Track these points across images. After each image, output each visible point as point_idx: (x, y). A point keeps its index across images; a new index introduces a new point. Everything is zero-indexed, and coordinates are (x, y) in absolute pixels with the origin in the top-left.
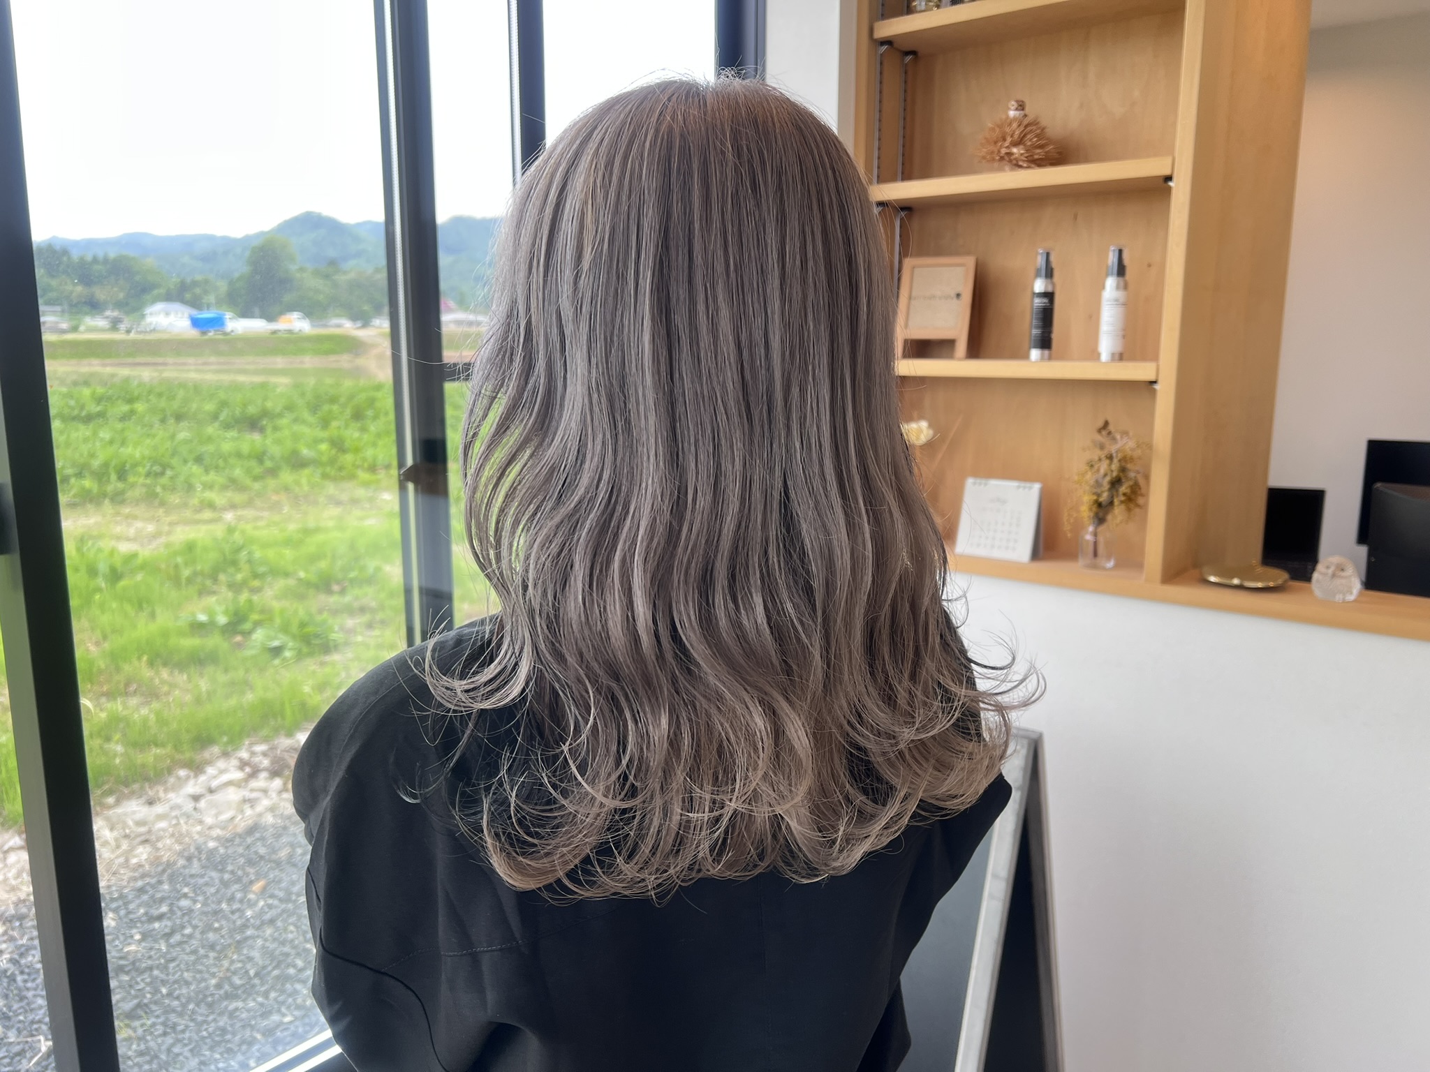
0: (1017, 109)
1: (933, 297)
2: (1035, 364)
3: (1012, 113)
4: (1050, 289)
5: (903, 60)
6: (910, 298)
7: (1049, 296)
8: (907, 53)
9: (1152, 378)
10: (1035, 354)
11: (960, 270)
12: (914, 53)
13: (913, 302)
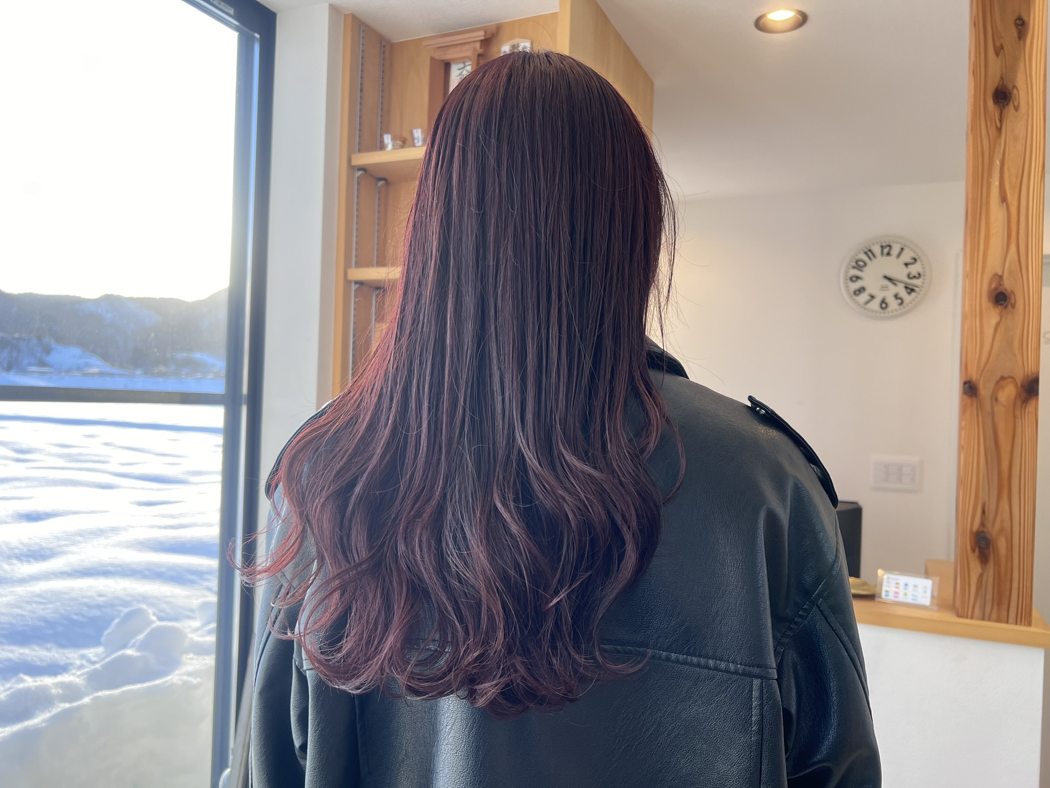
5: (377, 185)
8: (380, 179)
12: (385, 179)
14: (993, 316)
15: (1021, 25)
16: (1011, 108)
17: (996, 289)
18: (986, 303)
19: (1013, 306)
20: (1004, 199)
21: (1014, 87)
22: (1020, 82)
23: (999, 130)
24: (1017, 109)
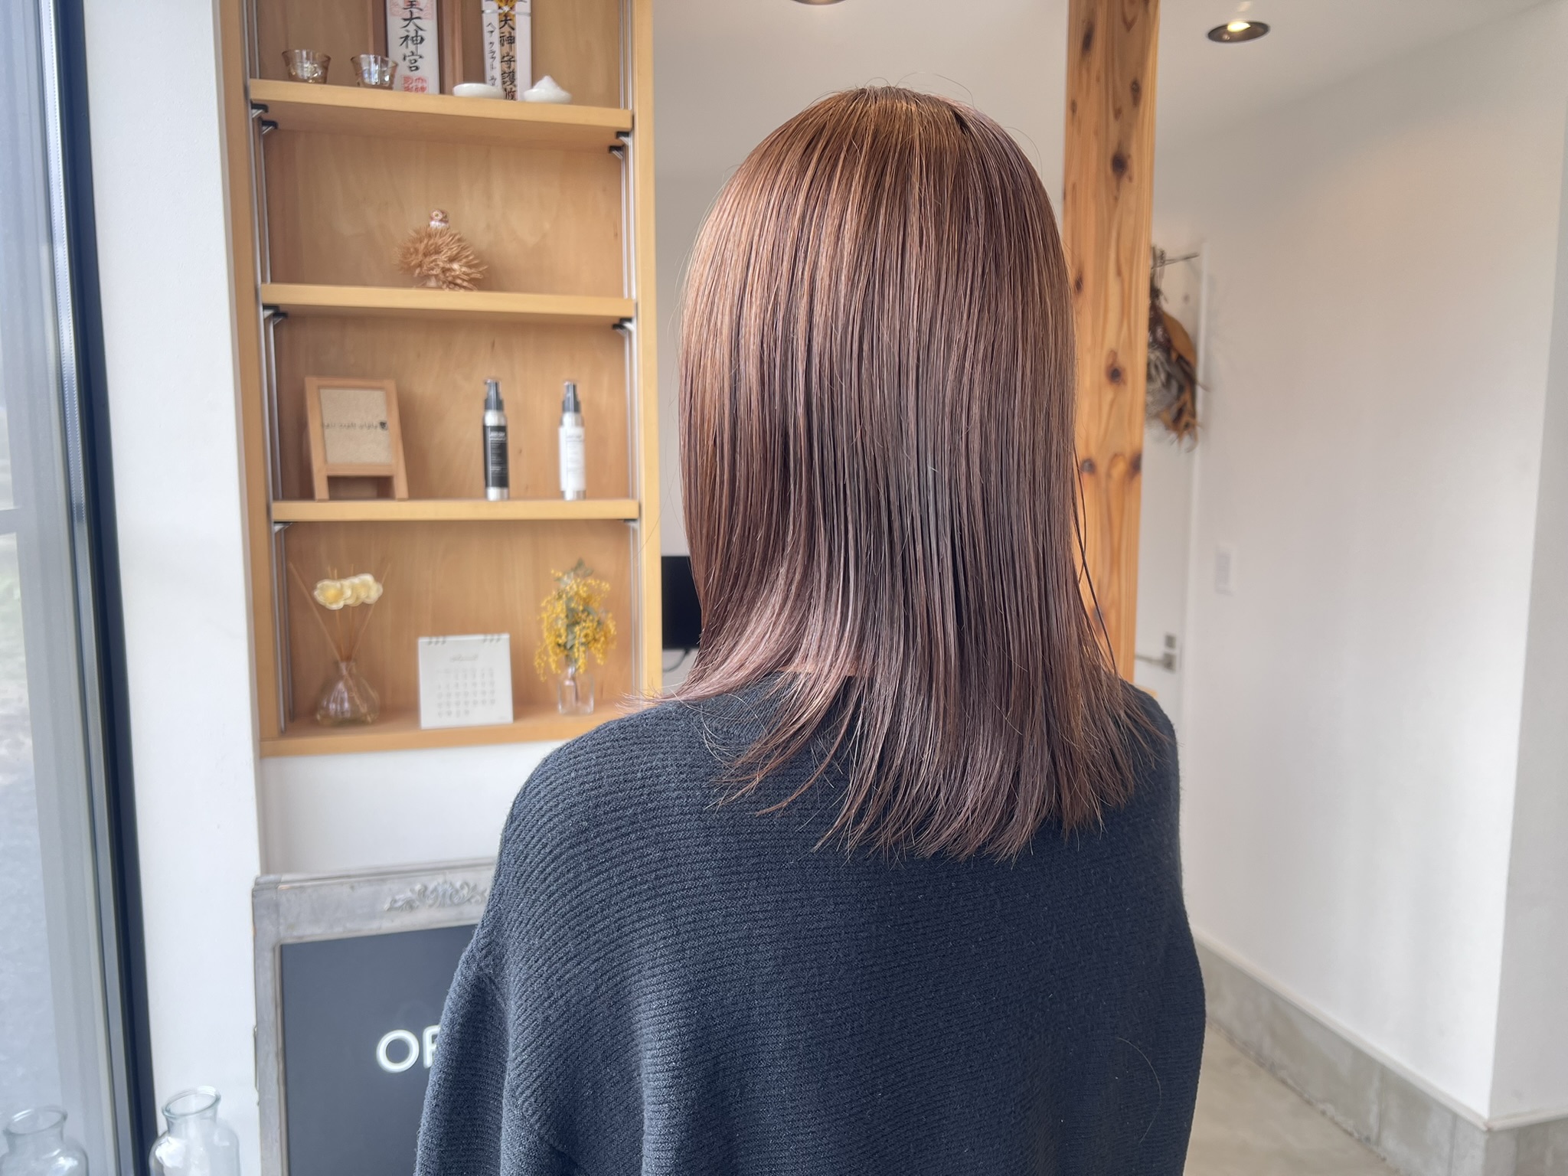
0: (441, 221)
1: (352, 426)
2: (493, 504)
3: (435, 224)
4: (503, 423)
5: (261, 130)
6: (322, 425)
7: (501, 429)
8: (266, 123)
9: (634, 515)
10: (493, 493)
11: (378, 396)
13: (327, 432)
14: (1109, 394)
15: (1136, 89)
16: (1125, 180)
17: (1112, 365)
18: (1104, 379)
19: (1125, 383)
20: (1119, 273)
21: (1129, 156)
22: (1133, 151)
23: (1116, 199)
24: (1130, 179)
